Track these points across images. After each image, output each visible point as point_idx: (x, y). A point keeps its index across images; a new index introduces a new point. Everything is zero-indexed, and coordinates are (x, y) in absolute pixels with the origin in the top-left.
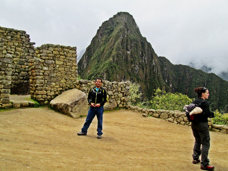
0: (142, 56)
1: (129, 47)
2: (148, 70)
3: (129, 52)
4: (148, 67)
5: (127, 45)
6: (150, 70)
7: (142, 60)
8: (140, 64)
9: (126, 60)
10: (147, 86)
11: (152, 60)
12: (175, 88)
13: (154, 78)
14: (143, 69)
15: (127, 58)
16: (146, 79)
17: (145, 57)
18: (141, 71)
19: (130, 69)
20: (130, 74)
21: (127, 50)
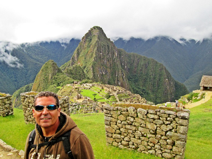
0: (108, 54)
2: (111, 61)
3: (101, 54)
4: (111, 59)
5: (100, 49)
6: (113, 61)
7: (108, 56)
8: (107, 58)
9: (100, 58)
10: (111, 71)
11: (114, 55)
13: (115, 66)
14: (109, 61)
15: (101, 57)
16: (110, 66)
17: (110, 54)
18: (108, 63)
19: (102, 63)
20: (102, 65)
21: (101, 52)
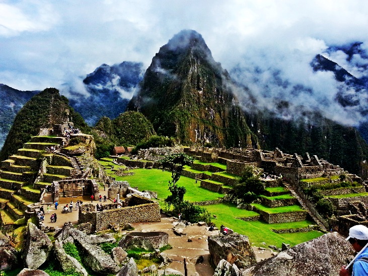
0: (217, 94)
1: (201, 84)
2: (224, 112)
3: (201, 92)
5: (198, 82)
6: (230, 114)
7: (218, 100)
8: (215, 106)
9: (198, 103)
10: (226, 135)
12: (264, 135)
13: (235, 125)
14: (220, 112)
15: (199, 100)
16: (224, 126)
17: (222, 96)
18: (218, 116)
19: (203, 115)
20: (203, 122)
21: (199, 89)
